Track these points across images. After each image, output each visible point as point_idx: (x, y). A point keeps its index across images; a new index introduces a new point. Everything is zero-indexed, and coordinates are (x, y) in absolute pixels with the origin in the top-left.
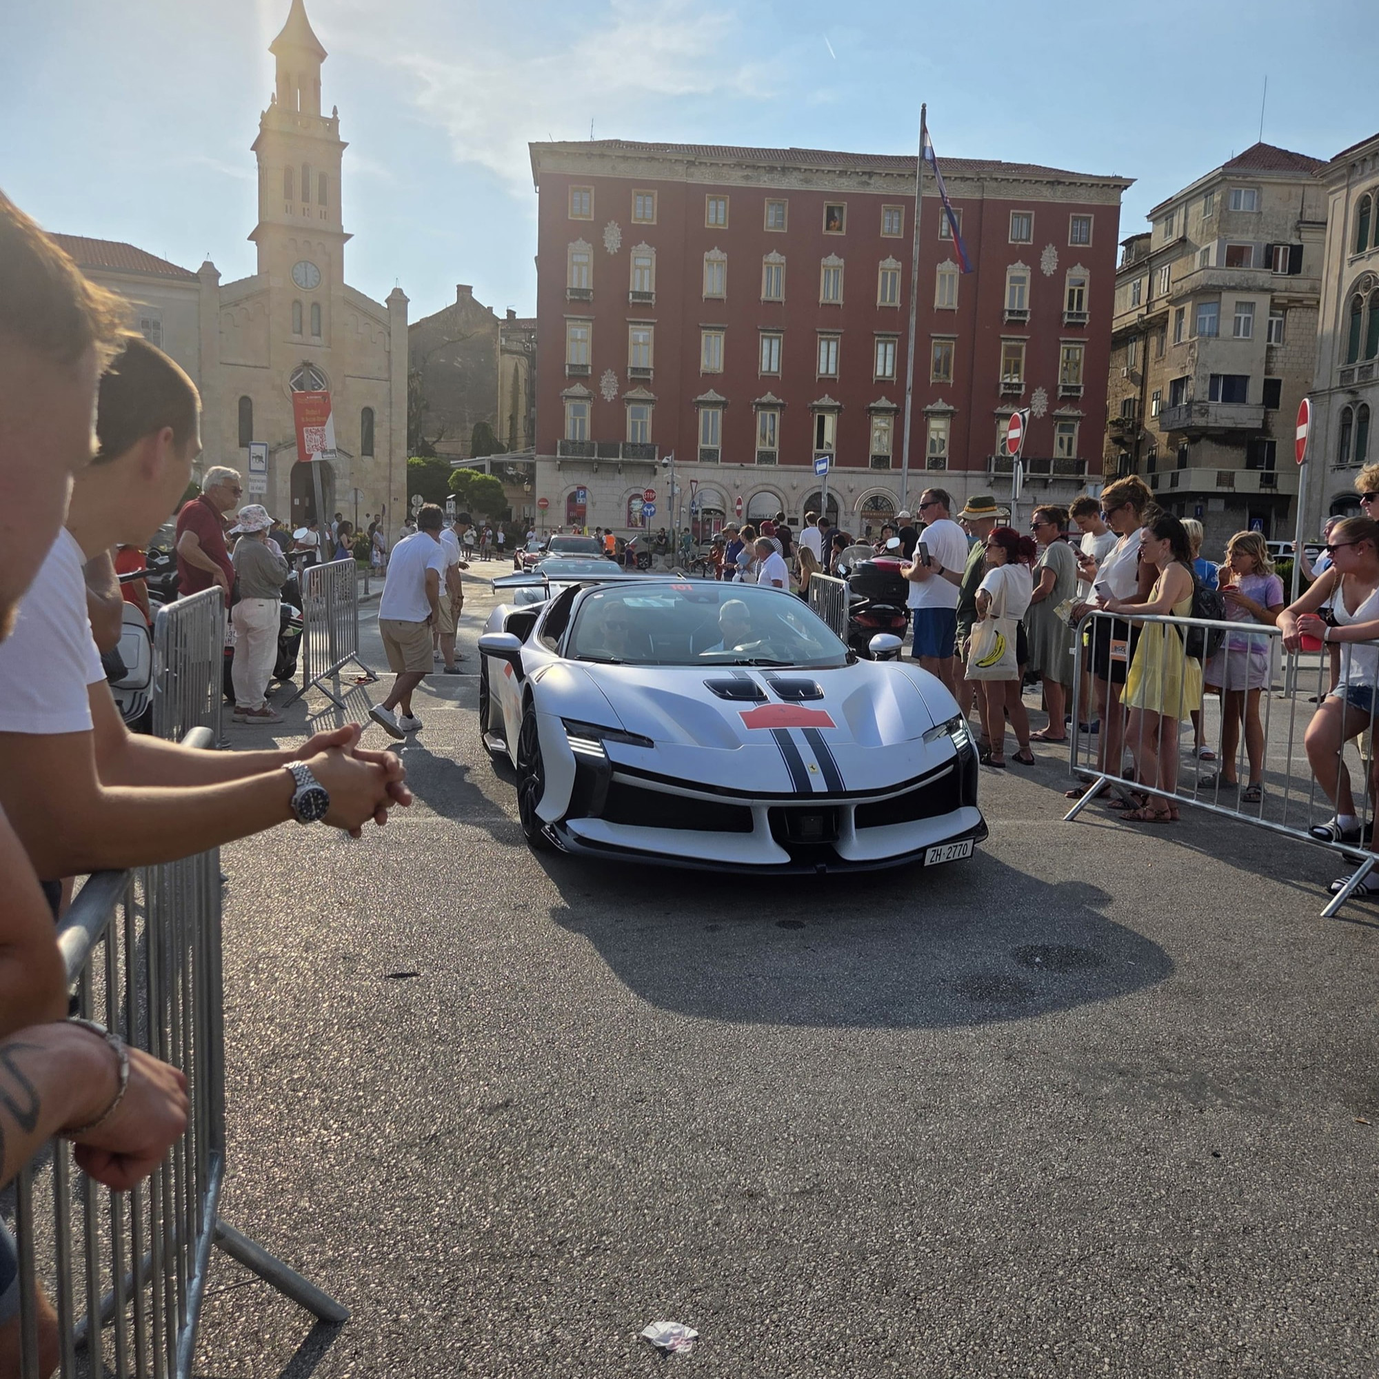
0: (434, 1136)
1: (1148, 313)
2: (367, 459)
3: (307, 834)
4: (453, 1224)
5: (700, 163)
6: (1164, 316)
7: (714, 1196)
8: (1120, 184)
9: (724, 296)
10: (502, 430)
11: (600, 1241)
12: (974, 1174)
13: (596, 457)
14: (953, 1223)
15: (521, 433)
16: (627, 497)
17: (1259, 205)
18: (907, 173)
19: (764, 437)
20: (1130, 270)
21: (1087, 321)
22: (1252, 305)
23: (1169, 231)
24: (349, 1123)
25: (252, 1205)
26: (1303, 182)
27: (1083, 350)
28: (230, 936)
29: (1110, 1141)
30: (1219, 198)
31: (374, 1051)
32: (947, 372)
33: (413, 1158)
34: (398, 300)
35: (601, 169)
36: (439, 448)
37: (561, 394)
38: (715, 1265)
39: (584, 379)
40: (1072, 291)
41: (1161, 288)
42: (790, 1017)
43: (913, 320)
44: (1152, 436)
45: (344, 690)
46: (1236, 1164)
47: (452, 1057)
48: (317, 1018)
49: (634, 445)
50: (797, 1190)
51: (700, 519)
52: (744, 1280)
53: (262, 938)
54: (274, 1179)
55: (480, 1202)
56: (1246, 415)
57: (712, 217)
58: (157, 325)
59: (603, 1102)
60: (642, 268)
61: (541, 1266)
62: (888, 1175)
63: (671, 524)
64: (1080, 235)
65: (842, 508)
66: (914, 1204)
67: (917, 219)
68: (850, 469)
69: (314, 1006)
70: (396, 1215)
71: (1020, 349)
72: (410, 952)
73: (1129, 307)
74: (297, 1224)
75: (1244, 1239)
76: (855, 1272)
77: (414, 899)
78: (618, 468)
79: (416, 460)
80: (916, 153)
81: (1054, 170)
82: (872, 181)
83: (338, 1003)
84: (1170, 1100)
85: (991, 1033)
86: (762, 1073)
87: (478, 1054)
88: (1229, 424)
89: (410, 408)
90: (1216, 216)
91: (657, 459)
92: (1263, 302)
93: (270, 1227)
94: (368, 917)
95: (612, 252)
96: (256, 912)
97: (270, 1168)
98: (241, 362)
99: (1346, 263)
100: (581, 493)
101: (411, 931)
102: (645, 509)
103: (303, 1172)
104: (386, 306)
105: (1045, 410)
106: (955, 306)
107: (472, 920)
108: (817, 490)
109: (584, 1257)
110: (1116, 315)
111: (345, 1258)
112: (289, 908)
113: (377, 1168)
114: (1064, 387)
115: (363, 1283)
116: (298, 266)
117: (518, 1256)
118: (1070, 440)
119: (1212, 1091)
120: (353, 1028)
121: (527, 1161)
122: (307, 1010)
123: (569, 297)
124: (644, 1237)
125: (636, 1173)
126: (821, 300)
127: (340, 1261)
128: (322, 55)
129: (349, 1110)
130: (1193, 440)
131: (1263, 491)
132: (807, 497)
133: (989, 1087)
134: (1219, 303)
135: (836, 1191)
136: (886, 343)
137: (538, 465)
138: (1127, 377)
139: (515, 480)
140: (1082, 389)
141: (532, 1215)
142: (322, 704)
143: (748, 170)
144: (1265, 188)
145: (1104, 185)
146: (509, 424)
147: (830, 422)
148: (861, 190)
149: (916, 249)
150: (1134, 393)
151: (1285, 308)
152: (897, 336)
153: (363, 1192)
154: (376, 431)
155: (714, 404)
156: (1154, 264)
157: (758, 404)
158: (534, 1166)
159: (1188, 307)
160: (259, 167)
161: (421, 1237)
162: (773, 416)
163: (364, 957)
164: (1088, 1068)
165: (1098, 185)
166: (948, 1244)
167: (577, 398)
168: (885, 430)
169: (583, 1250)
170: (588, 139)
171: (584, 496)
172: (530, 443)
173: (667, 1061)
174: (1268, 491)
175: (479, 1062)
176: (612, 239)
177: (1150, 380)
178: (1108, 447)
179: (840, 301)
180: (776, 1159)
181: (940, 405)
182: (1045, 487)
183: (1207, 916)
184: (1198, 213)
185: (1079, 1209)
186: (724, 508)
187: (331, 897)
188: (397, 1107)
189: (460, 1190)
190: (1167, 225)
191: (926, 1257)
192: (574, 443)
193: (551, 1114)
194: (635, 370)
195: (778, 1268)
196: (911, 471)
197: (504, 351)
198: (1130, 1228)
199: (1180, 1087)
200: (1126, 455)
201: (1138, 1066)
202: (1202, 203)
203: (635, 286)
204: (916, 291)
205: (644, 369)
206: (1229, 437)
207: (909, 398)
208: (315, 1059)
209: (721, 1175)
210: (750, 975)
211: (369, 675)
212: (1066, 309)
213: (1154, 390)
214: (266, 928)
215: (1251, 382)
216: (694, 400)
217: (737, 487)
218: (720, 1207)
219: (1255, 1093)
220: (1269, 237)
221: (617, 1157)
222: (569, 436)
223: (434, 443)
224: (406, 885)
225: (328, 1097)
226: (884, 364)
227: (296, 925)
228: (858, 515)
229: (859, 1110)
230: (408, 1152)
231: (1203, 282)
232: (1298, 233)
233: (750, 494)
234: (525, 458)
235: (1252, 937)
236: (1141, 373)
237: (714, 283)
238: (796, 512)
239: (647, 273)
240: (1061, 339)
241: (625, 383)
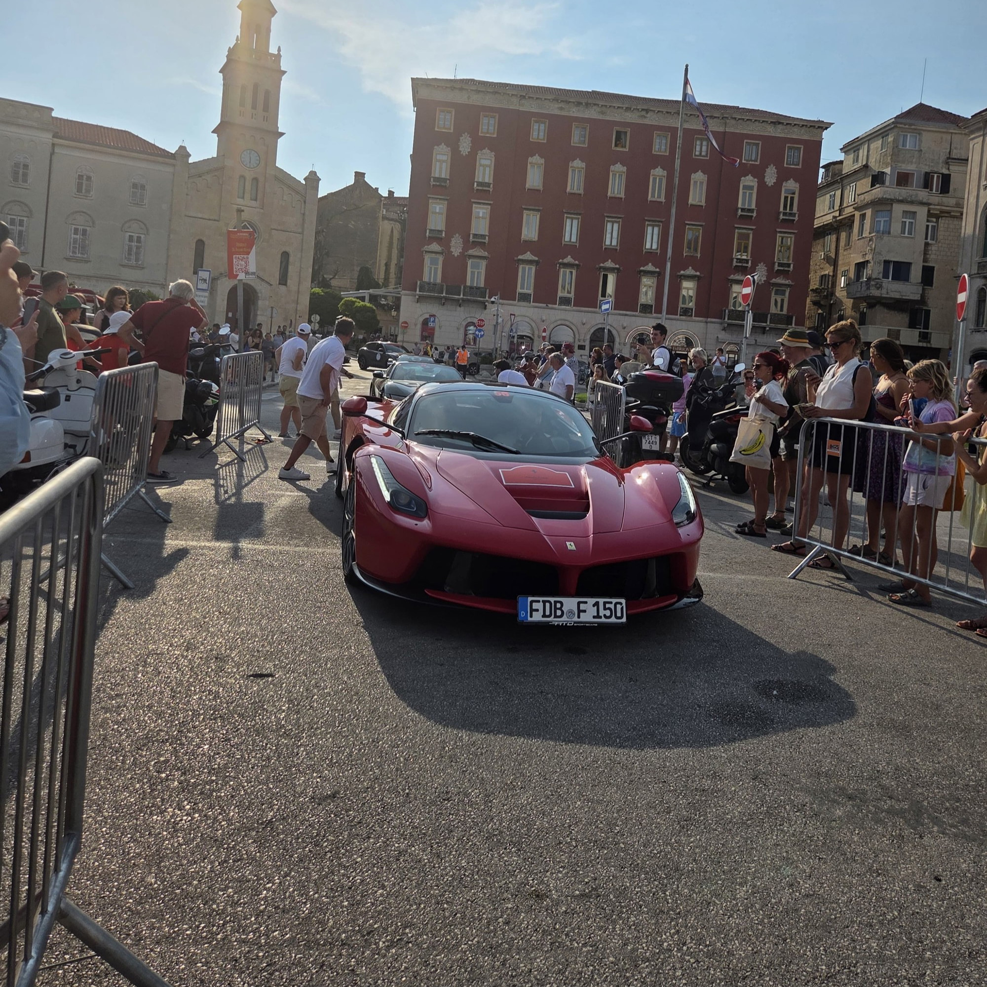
0: (270, 821)
1: (840, 215)
2: (283, 288)
3: (202, 555)
4: (277, 908)
5: (529, 97)
6: (851, 218)
7: (505, 895)
8: (823, 126)
9: (541, 188)
10: (379, 273)
11: (404, 934)
12: (730, 886)
13: (444, 295)
14: (715, 934)
15: (392, 276)
16: (464, 324)
17: (920, 145)
18: (673, 111)
19: (563, 288)
20: (828, 185)
21: (796, 218)
22: (915, 213)
23: (856, 160)
24: (200, 805)
25: (107, 877)
26: (951, 131)
27: (793, 239)
28: (129, 634)
29: (846, 860)
30: (892, 139)
31: (229, 740)
32: (696, 250)
33: (250, 841)
34: (313, 179)
35: (460, 98)
36: (334, 283)
37: (422, 249)
38: (504, 964)
39: (439, 240)
40: (786, 198)
41: (849, 198)
42: (574, 730)
43: (673, 211)
44: (841, 302)
45: (247, 447)
46: (956, 889)
47: (293, 750)
48: (187, 708)
49: (471, 288)
50: (577, 892)
51: (515, 342)
52: (529, 981)
53: (153, 637)
54: (129, 854)
55: (302, 887)
56: (909, 290)
57: (535, 134)
58: (143, 187)
59: (415, 798)
60: (484, 166)
61: (350, 956)
62: (656, 883)
63: (495, 344)
64: (793, 159)
65: (617, 340)
66: (679, 913)
67: (679, 142)
68: (624, 312)
69: (186, 697)
70: (228, 896)
71: (748, 235)
72: (268, 656)
73: (827, 211)
74: (141, 898)
75: (970, 963)
76: (628, 979)
77: (278, 612)
78: (459, 303)
79: (317, 290)
80: (680, 99)
81: (776, 114)
82: (648, 115)
83: (206, 697)
84: (894, 825)
85: (740, 755)
86: (550, 780)
87: (314, 749)
88: (897, 296)
89: (315, 254)
90: (890, 151)
91: (487, 298)
92: (922, 212)
93: (118, 899)
94: (240, 625)
95: (464, 154)
96: (153, 615)
97: (127, 843)
98: (200, 215)
99: (982, 188)
100: (432, 319)
101: (272, 638)
102: (477, 333)
103: (154, 849)
104: (304, 183)
105: (765, 279)
106: (703, 203)
107: (322, 632)
108: (600, 326)
109: (388, 948)
110: (817, 216)
111: (178, 936)
112: (178, 614)
113: (217, 849)
114: (779, 263)
115: (191, 962)
116: (245, 153)
117: (330, 944)
118: (782, 301)
119: (928, 818)
120: (215, 719)
121: (347, 851)
122: (180, 701)
123: (432, 183)
124: (443, 932)
125: (439, 867)
126: (609, 194)
127: (174, 938)
128: (273, 12)
129: (202, 793)
130: (871, 306)
131: (921, 344)
132: (592, 331)
133: (740, 804)
134: (891, 211)
135: (612, 897)
136: (653, 226)
137: (403, 298)
138: (824, 259)
139: (386, 308)
140: (792, 266)
141: (346, 903)
142: (229, 457)
143: (562, 103)
144: (924, 133)
145: (811, 126)
146: (384, 268)
147: (611, 279)
148: (640, 121)
149: (678, 162)
150: (828, 270)
151: (938, 217)
152: (661, 222)
153: (203, 872)
154: (290, 267)
155: (530, 262)
156: (845, 181)
157: (560, 264)
158: (352, 855)
159: (869, 212)
160: (224, 84)
161: (248, 919)
162: (571, 272)
163: (232, 658)
164: (822, 791)
165: (806, 126)
166: (709, 955)
167: (432, 252)
168: (650, 287)
169: (387, 941)
170: (453, 78)
171: (434, 321)
172: (398, 283)
173: (471, 764)
174: (925, 345)
175: (315, 756)
176: (465, 146)
177: (840, 262)
178: (809, 307)
179: (622, 195)
180: (559, 862)
181: (690, 271)
182: (764, 333)
183: (907, 663)
184: (877, 148)
185: (824, 926)
186: (533, 335)
187: (213, 607)
188: (242, 793)
189: (287, 875)
190: (854, 155)
191: (691, 967)
192: (429, 284)
193: (370, 807)
194: (475, 235)
195: (560, 970)
196: (667, 316)
197: (384, 218)
198: (870, 948)
199: (901, 813)
200: (822, 314)
201: (864, 792)
202: (880, 142)
203: (479, 178)
204: (676, 191)
205: (481, 235)
206: (897, 305)
207: (669, 265)
208: (180, 744)
209: (512, 874)
210: (542, 692)
211: (266, 437)
212: (781, 209)
213: (843, 269)
214: (159, 630)
215: (913, 267)
216: (516, 258)
217: (543, 321)
218: (510, 906)
219: (965, 822)
220: (927, 168)
221: (424, 851)
222: (426, 279)
223: (331, 279)
224: (273, 600)
225: (186, 780)
226: (651, 240)
227: (182, 629)
228: (628, 346)
229: (631, 819)
230: (246, 835)
231: (880, 196)
232: (947, 166)
233: (552, 326)
234: (393, 293)
235: (946, 683)
236: (834, 257)
237: (534, 178)
238: (584, 341)
239: (487, 169)
240: (778, 230)
241: (468, 244)
